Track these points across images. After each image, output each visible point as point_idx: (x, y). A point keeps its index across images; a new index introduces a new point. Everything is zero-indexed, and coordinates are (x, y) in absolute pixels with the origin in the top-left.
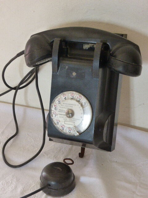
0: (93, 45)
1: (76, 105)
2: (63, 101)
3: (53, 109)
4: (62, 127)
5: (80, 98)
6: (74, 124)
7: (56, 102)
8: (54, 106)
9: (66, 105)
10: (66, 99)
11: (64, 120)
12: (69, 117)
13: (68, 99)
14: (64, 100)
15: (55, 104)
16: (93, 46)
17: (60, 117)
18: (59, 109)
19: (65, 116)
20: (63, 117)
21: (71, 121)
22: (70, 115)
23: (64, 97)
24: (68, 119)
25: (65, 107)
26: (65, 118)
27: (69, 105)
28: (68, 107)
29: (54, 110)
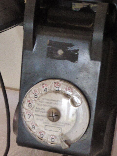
0: (88, 4)
2: (42, 95)
3: (25, 105)
4: (40, 133)
6: (60, 131)
7: (31, 96)
8: (27, 101)
9: (48, 101)
10: (46, 91)
11: (44, 125)
12: (53, 121)
13: (51, 92)
14: (43, 92)
15: (29, 99)
16: (88, 6)
17: (38, 119)
18: (35, 107)
19: (46, 119)
20: (43, 120)
21: (56, 126)
22: (54, 117)
23: (44, 89)
24: (51, 123)
25: (46, 104)
26: (46, 121)
28: (50, 105)
29: (28, 108)
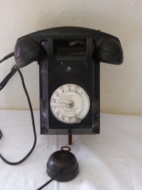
1: (75, 96)
3: (52, 103)
4: (62, 117)
5: (77, 89)
6: (75, 113)
9: (65, 97)
11: (65, 111)
13: (66, 92)
14: (62, 93)
15: (54, 98)
17: (61, 109)
19: (66, 107)
20: (64, 108)
21: (72, 111)
22: (71, 105)
23: (62, 91)
24: (69, 109)
25: (65, 99)
27: (69, 97)
28: (67, 99)
